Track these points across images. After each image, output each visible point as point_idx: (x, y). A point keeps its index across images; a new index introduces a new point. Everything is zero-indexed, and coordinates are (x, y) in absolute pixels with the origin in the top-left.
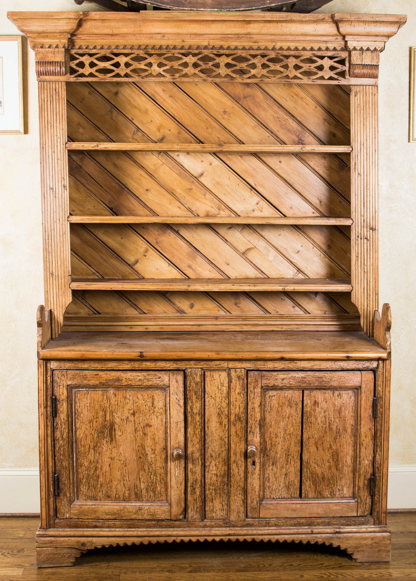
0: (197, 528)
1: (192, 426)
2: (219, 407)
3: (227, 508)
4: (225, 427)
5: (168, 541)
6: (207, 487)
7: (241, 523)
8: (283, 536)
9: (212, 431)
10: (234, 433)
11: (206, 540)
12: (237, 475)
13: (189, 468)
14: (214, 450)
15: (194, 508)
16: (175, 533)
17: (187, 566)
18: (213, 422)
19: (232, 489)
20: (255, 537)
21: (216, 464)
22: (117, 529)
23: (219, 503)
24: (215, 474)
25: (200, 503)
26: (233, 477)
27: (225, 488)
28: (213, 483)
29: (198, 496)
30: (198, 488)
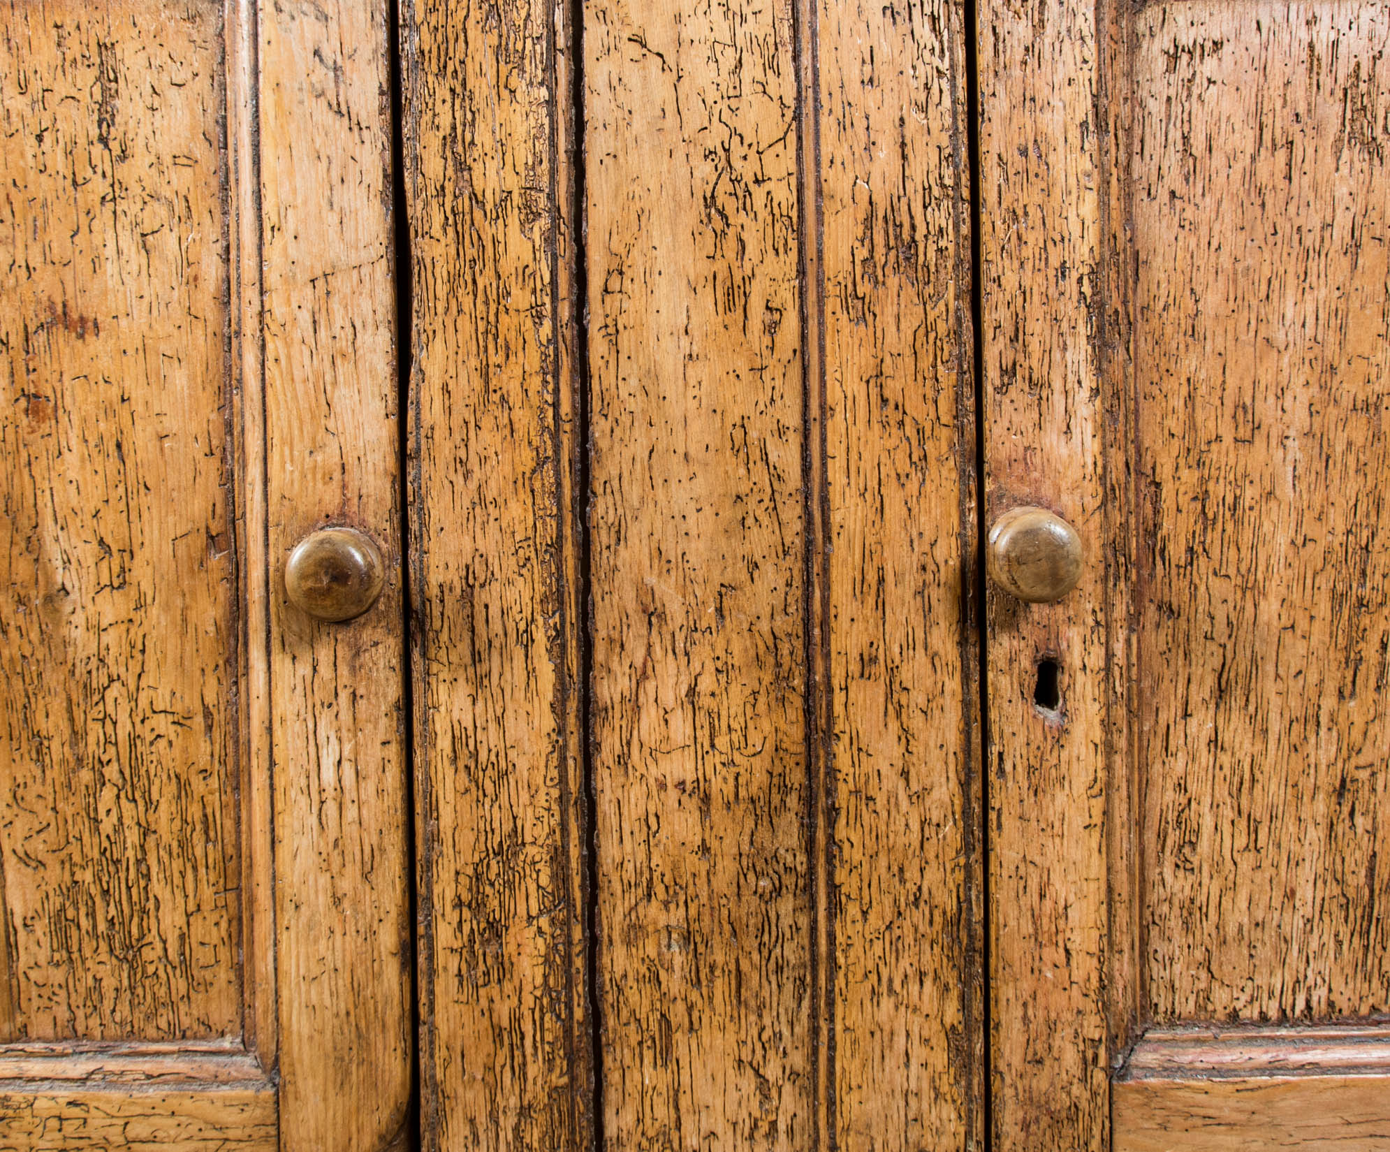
1: (465, 324)
2: (713, 139)
3: (803, 1114)
4: (771, 329)
6: (614, 916)
9: (653, 374)
10: (859, 389)
12: (892, 798)
13: (441, 724)
14: (671, 552)
15: (493, 1117)
18: (662, 286)
19: (850, 928)
21: (692, 691)
23: (730, 1063)
24: (689, 787)
25: (550, 1062)
26: (858, 816)
27: (786, 922)
28: (675, 868)
29: (529, 1001)
30: (530, 917)
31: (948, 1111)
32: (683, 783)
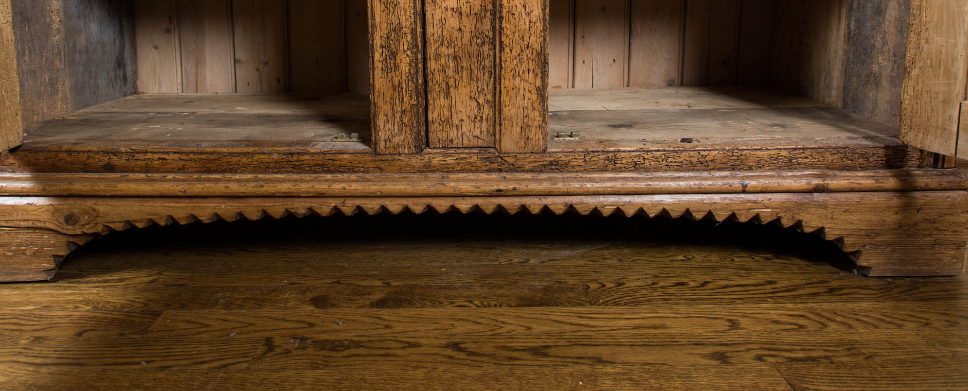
0: (405, 175)
3: (491, 114)
5: (319, 211)
6: (431, 51)
7: (532, 158)
8: (657, 198)
11: (430, 210)
12: (520, 14)
15: (393, 114)
16: (337, 187)
17: (378, 283)
19: (506, 55)
20: (574, 200)
22: (170, 176)
23: (468, 98)
24: (455, 10)
25: (411, 97)
26: (509, 20)
27: (486, 53)
28: (450, 36)
29: (404, 77)
30: (404, 51)
31: (537, 114)
32: (453, 8)
